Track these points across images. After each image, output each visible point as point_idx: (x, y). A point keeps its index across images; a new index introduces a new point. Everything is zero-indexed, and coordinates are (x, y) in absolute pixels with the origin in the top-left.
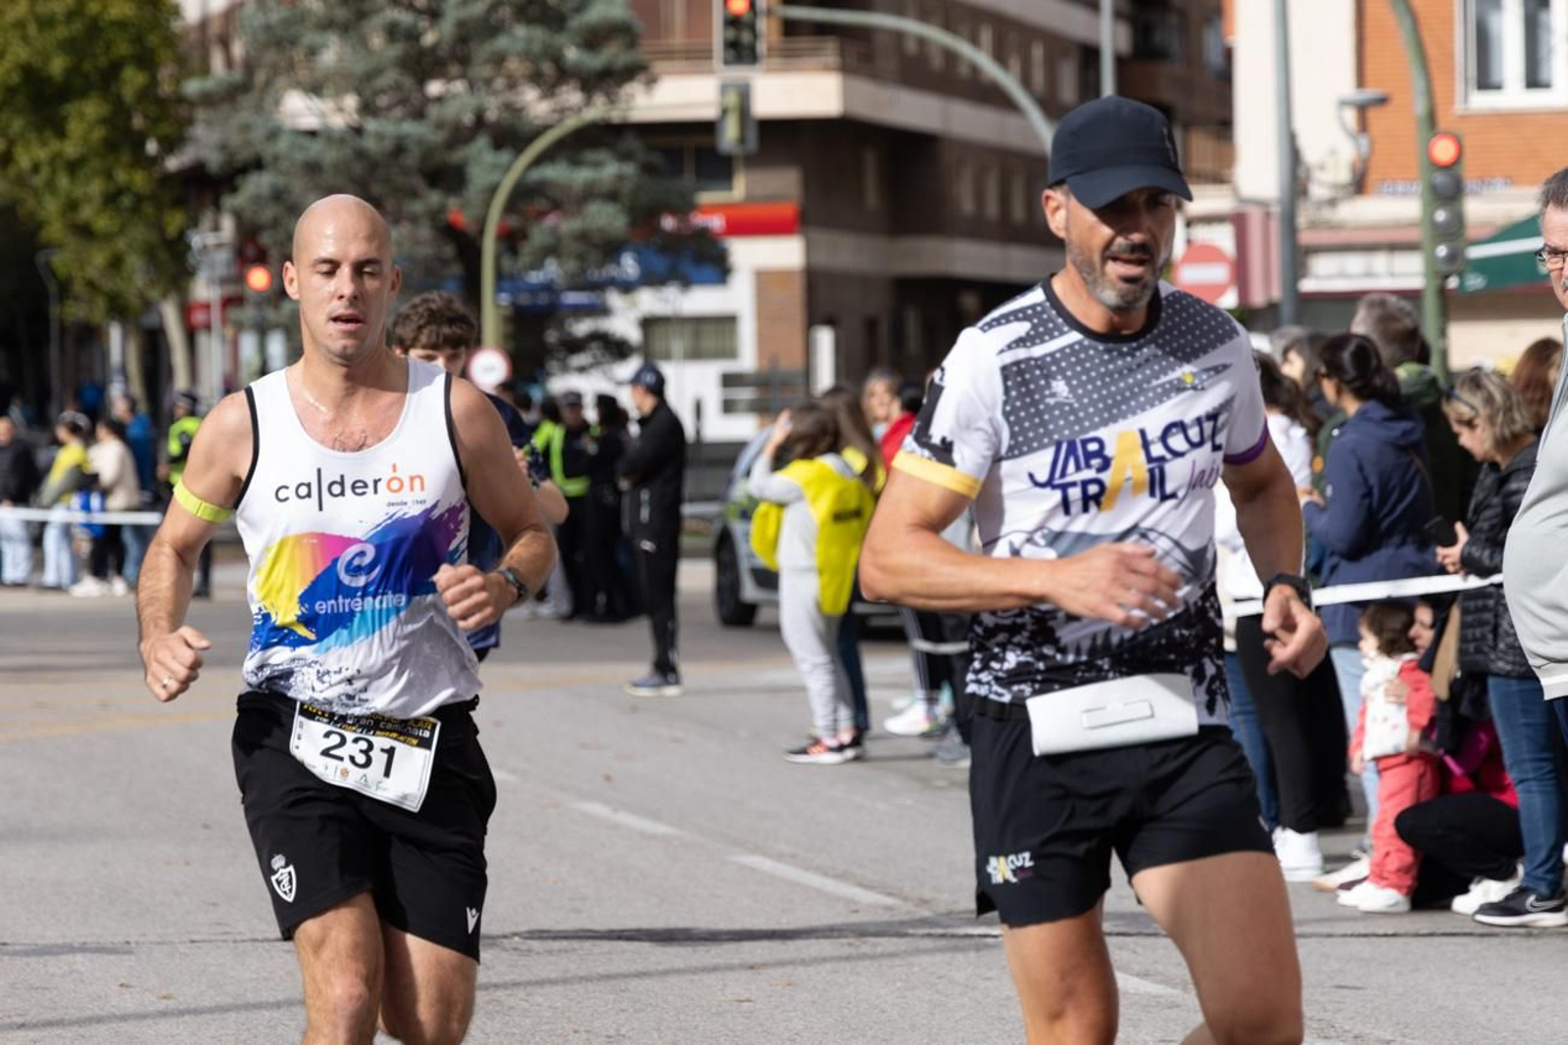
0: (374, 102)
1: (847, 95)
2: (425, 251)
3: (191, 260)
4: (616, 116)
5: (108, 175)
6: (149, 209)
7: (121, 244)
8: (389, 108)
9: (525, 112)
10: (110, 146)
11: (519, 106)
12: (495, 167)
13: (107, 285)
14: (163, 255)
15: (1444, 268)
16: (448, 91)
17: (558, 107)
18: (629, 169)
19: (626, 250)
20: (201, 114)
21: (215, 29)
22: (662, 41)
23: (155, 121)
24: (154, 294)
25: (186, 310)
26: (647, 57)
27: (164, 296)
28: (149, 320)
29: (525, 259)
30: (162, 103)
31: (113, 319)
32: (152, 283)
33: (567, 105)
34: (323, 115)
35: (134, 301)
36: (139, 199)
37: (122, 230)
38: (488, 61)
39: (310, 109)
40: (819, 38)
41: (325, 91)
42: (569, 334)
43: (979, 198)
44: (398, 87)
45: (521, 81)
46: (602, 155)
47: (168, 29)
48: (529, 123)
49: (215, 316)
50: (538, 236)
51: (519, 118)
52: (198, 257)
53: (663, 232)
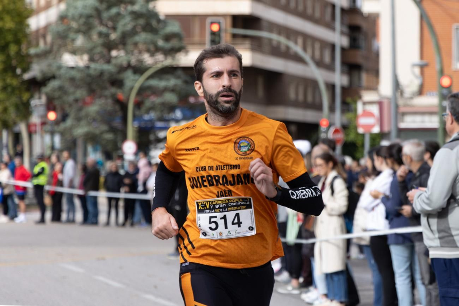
0: (93, 58)
1: (253, 59)
2: (109, 108)
3: (30, 110)
4: (175, 64)
5: (4, 80)
6: (17, 92)
8: (98, 60)
9: (144, 63)
10: (5, 70)
11: (142, 60)
12: (133, 80)
13: (2, 117)
16: (118, 55)
17: (155, 60)
18: (179, 82)
19: (177, 108)
20: (35, 60)
21: (41, 32)
22: (191, 39)
23: (21, 62)
24: (18, 120)
25: (29, 127)
26: (186, 44)
27: (21, 120)
28: (16, 129)
29: (143, 111)
30: (23, 56)
31: (4, 128)
32: (17, 116)
33: (158, 60)
34: (76, 62)
35: (11, 123)
36: (14, 89)
37: (8, 99)
38: (132, 45)
39: (71, 59)
40: (244, 39)
41: (77, 53)
42: (157, 137)
43: (297, 94)
44: (101, 52)
45: (143, 51)
46: (169, 76)
47: (25, 32)
48: (145, 66)
49: (38, 128)
50: (148, 103)
51: (142, 64)
52: (33, 109)
53: (190, 103)
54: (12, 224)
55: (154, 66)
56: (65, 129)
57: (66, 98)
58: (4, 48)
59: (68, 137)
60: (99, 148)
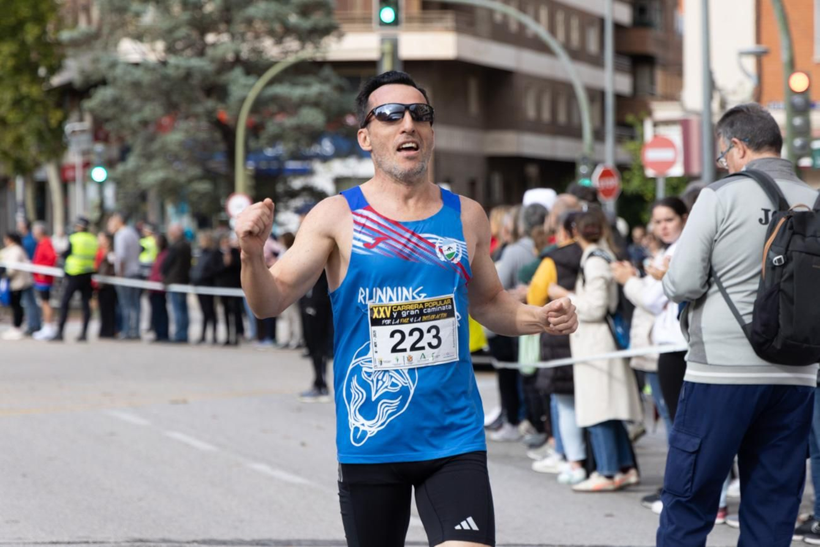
0: (174, 46)
1: (459, 46)
2: (203, 135)
3: (64, 140)
4: (319, 56)
5: (17, 88)
6: (39, 108)
7: (23, 130)
8: (183, 50)
9: (263, 54)
10: (17, 70)
11: (261, 49)
12: (245, 86)
13: (15, 153)
14: (48, 136)
15: (799, 152)
16: (218, 40)
17: (285, 51)
18: (326, 88)
19: (325, 137)
20: (70, 52)
22: (349, 12)
23: (45, 56)
24: (42, 159)
25: (62, 171)
26: (338, 21)
27: (49, 160)
28: (40, 175)
29: (263, 141)
30: (49, 45)
31: (17, 174)
32: (41, 152)
33: (290, 49)
34: (144, 54)
35: (30, 163)
36: (34, 102)
37: (24, 121)
38: (242, 22)
39: (135, 49)
40: (443, 11)
41: (144, 39)
42: (290, 187)
43: (539, 109)
44: (188, 37)
45: (262, 34)
46: (310, 79)
48: (267, 60)
49: (79, 173)
50: (272, 128)
51: (261, 57)
52: (69, 138)
53: (347, 125)
54: (28, 342)
55: (282, 60)
56: (125, 174)
57: (125, 119)
58: (15, 30)
59: (130, 187)
60: (186, 207)
